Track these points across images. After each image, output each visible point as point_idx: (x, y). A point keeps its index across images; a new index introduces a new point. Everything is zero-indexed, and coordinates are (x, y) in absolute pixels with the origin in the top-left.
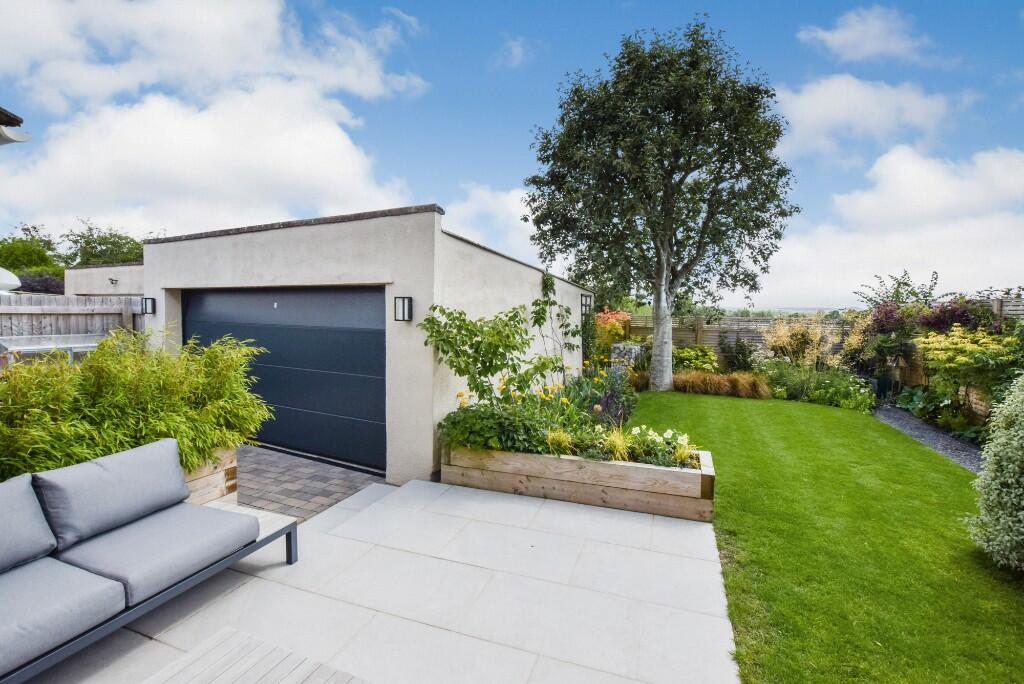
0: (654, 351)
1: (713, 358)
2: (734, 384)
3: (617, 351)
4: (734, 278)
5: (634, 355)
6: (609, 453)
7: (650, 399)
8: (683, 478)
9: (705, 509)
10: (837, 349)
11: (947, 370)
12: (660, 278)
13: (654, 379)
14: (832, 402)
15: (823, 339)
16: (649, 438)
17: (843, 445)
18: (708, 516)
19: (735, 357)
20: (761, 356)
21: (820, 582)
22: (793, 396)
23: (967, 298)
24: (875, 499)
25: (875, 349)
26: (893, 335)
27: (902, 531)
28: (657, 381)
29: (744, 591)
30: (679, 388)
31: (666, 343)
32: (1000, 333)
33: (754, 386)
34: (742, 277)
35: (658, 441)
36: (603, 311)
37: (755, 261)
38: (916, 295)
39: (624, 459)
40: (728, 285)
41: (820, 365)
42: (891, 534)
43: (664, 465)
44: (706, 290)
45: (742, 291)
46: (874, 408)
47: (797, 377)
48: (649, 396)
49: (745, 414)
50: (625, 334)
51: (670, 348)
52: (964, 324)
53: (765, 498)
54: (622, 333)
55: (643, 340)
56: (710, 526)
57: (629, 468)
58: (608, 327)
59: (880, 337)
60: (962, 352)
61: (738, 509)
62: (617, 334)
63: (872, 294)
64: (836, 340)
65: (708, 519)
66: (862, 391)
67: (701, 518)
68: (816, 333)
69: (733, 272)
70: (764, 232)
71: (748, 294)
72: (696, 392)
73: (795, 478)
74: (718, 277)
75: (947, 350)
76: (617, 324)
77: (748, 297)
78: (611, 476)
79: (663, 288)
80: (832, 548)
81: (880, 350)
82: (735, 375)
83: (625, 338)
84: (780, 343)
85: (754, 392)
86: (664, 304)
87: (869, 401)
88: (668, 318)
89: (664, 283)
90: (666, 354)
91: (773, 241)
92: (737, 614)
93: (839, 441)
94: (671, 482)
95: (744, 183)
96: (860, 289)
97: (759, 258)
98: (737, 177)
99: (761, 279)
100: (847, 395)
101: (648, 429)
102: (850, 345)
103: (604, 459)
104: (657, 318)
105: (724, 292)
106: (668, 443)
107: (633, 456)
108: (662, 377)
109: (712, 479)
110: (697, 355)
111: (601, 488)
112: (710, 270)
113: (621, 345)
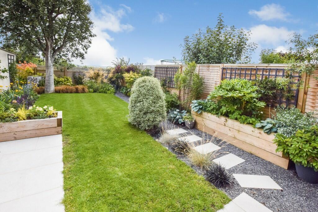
0: (47, 78)
1: (71, 81)
2: (77, 89)
3: (30, 79)
4: (77, 54)
5: (38, 81)
6: (16, 119)
7: (45, 96)
8: (50, 122)
9: (59, 130)
10: (106, 77)
11: (129, 82)
12: (48, 51)
13: (46, 89)
14: (105, 92)
15: (103, 75)
16: (37, 110)
17: (106, 103)
18: (60, 132)
19: (78, 81)
20: (86, 80)
21: (92, 141)
22: (95, 91)
23: (133, 65)
24: (110, 116)
25: (116, 78)
26: (120, 74)
27: (115, 122)
28: (48, 90)
29: (69, 151)
30: (57, 92)
31: (51, 76)
32: (138, 73)
33: (83, 89)
34: (79, 54)
35: (40, 110)
36: (24, 63)
37: (83, 50)
38: (125, 63)
39: (24, 119)
40: (75, 56)
41: (102, 82)
42: (112, 123)
43: (42, 118)
44: (67, 58)
45: (79, 59)
46: (115, 93)
47: (96, 86)
48: (45, 95)
49: (80, 98)
50: (34, 72)
51: (53, 77)
52: (132, 71)
53: (81, 122)
54: (33, 72)
55: (43, 75)
56: (61, 135)
57: (26, 122)
58: (26, 70)
59: (117, 74)
60: (132, 78)
61: (71, 127)
62: (30, 72)
63: (116, 63)
64: (106, 75)
65: (60, 133)
66: (112, 88)
67: (58, 133)
68: (101, 73)
69: (77, 52)
70: (86, 40)
71: (81, 60)
72: (64, 93)
73: (91, 114)
74: (71, 53)
75: (129, 77)
76: (30, 68)
77: (81, 61)
78: (18, 127)
79: (49, 55)
80: (97, 131)
81: (117, 78)
82: (77, 86)
83: (34, 74)
84: (91, 76)
85: (83, 91)
86: (50, 61)
87: (114, 91)
88: (52, 66)
89: (49, 53)
90: (51, 80)
91: (89, 44)
92: (66, 159)
93: (105, 102)
94: (45, 124)
95: (79, 23)
96: (113, 62)
97: (85, 48)
98: (77, 21)
99: (85, 55)
100: (109, 90)
101: (36, 107)
102: (109, 76)
103: (14, 121)
104: (47, 66)
105: (74, 59)
106: (45, 110)
107: (29, 117)
108: (50, 88)
109: (61, 119)
110: (65, 80)
111: (13, 133)
112: (68, 51)
113: (32, 77)
